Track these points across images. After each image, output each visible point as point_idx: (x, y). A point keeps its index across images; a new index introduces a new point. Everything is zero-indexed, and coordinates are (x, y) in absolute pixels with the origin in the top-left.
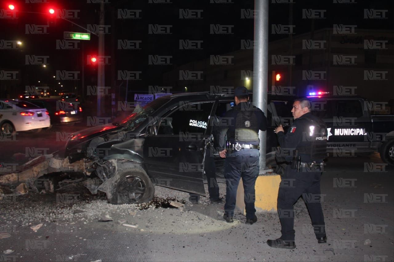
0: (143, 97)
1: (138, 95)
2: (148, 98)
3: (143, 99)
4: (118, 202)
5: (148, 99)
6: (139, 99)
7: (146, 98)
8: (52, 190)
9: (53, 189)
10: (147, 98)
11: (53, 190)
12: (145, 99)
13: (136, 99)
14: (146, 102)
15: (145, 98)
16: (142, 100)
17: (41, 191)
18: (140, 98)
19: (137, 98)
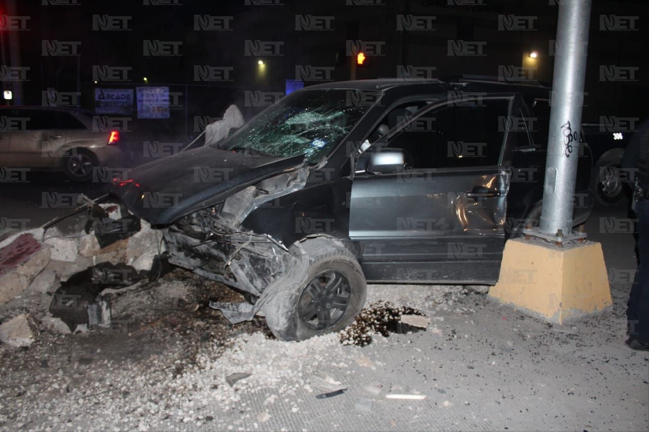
0: (113, 95)
1: (103, 90)
2: (123, 97)
3: (113, 99)
4: (298, 333)
5: (122, 99)
6: (103, 98)
7: (118, 96)
8: (106, 323)
9: (108, 319)
10: (120, 96)
11: (109, 322)
12: (116, 99)
13: (99, 98)
14: (120, 104)
15: (116, 95)
16: (111, 100)
17: (76, 327)
18: (105, 96)
19: (100, 96)
